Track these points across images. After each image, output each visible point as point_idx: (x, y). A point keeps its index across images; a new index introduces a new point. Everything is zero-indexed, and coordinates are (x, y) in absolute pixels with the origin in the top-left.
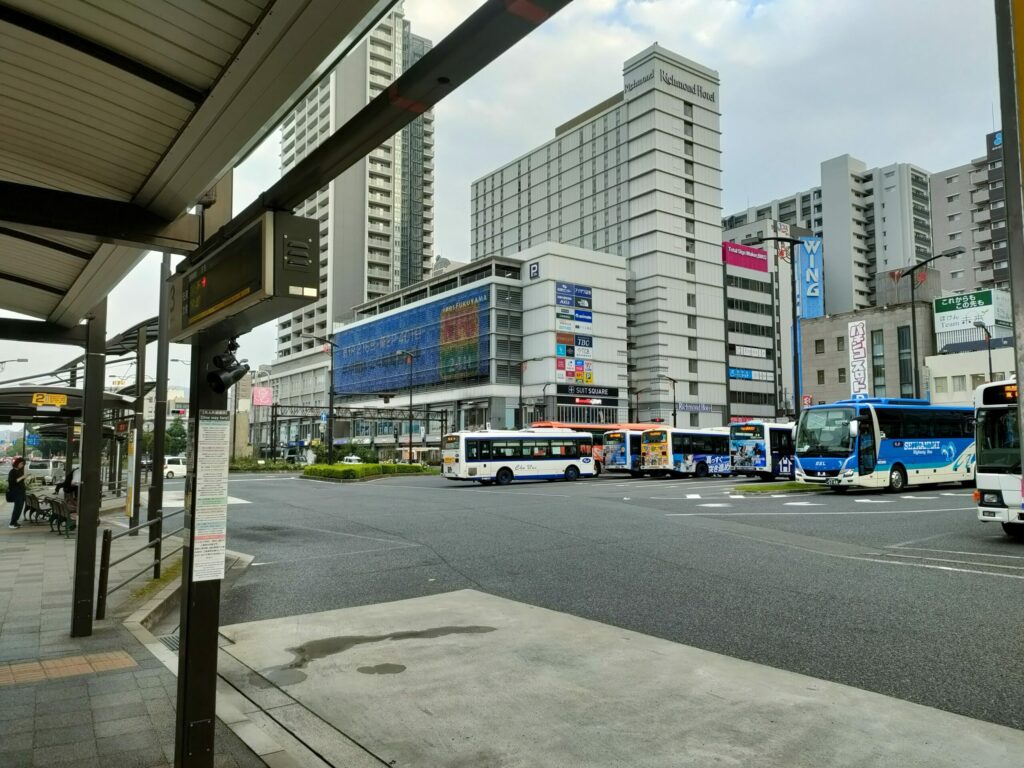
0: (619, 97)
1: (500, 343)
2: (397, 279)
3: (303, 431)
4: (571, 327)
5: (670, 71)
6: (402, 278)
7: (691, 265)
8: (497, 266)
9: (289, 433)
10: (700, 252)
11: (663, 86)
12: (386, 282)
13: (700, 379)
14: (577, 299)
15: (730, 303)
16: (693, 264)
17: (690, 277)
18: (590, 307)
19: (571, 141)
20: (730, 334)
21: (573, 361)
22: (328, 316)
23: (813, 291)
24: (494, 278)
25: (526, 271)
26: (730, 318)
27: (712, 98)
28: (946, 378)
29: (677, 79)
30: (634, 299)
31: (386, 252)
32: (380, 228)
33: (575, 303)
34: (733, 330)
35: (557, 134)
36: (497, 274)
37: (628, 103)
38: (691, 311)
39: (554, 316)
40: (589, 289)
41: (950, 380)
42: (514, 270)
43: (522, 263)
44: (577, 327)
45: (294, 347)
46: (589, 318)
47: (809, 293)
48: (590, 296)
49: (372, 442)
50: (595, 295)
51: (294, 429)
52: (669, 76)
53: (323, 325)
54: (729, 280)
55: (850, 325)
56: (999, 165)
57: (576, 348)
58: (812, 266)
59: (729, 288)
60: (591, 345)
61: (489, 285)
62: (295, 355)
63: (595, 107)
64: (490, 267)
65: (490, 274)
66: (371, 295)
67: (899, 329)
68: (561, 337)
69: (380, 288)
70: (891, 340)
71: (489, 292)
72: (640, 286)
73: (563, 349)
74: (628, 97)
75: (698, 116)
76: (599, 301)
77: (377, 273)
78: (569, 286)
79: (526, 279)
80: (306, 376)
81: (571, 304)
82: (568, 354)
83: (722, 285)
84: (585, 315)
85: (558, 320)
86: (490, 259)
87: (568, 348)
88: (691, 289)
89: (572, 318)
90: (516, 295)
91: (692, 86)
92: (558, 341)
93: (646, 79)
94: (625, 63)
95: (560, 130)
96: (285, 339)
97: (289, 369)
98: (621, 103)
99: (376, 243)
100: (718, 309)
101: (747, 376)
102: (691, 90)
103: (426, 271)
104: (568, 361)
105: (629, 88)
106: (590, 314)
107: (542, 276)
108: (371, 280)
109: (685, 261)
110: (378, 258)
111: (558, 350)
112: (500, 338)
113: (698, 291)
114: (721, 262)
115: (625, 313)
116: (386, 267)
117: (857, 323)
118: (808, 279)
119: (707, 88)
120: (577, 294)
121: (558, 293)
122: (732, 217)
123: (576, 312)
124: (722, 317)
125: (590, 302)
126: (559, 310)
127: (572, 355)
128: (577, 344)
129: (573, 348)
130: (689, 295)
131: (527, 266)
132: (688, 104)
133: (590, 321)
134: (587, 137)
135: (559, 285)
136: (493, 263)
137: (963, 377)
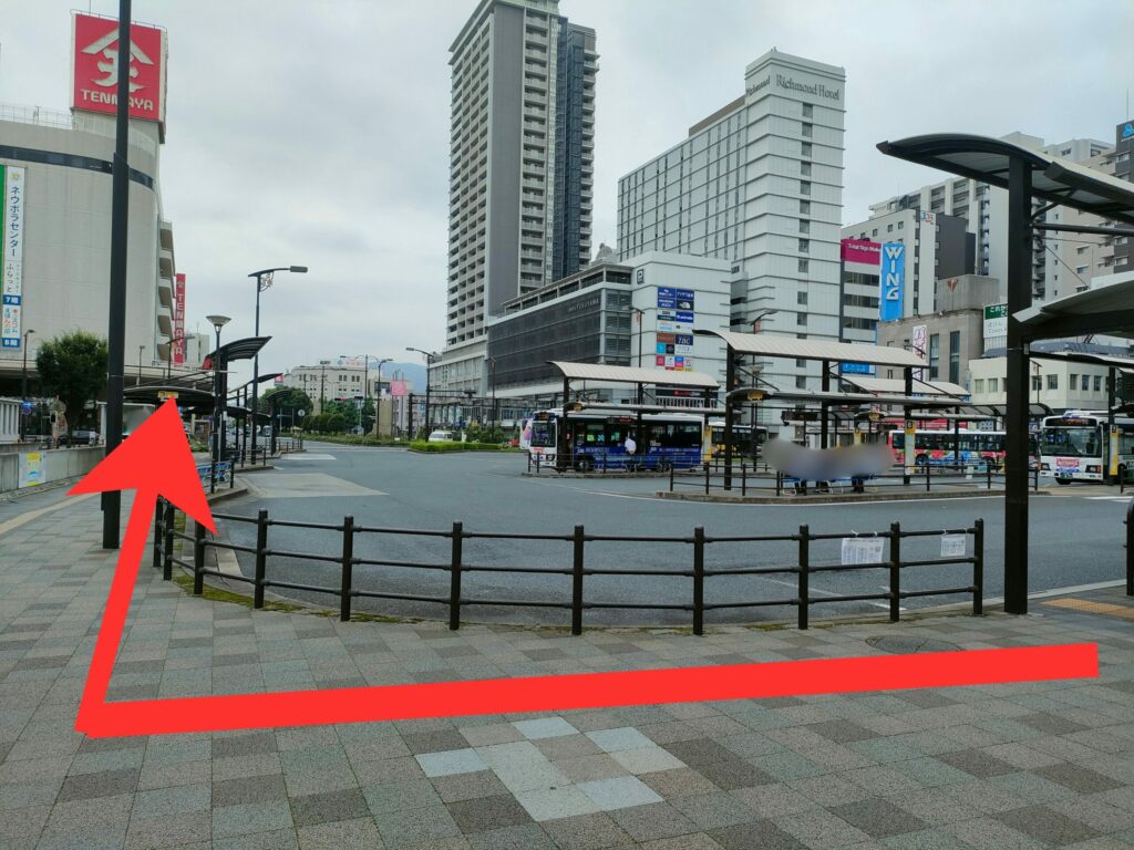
0: (740, 101)
1: (609, 342)
2: (549, 273)
3: (465, 412)
4: (672, 327)
5: (788, 75)
6: (554, 272)
7: (803, 264)
8: (608, 272)
9: (455, 415)
10: (814, 250)
11: (780, 91)
12: (538, 277)
13: (808, 374)
14: (678, 301)
15: (846, 299)
16: (806, 263)
17: (803, 276)
18: (692, 308)
19: (701, 144)
20: (846, 330)
21: (673, 358)
22: (485, 310)
23: (892, 295)
24: (604, 284)
25: (634, 278)
26: (846, 314)
27: (836, 96)
28: (982, 380)
29: (795, 81)
30: (745, 298)
31: (539, 249)
32: (534, 226)
33: (677, 305)
34: (849, 326)
35: (690, 135)
36: (608, 280)
37: (748, 108)
38: (802, 308)
39: (656, 318)
40: (692, 292)
41: (986, 382)
42: (623, 276)
43: (632, 269)
44: (678, 327)
45: (460, 337)
46: (690, 318)
47: (889, 297)
48: (692, 298)
49: (515, 425)
50: (698, 298)
51: (459, 411)
52: (787, 79)
53: (481, 318)
54: (846, 277)
55: (915, 328)
56: (1127, 158)
57: (676, 346)
58: (893, 271)
59: (846, 285)
60: (691, 343)
61: (600, 290)
62: (460, 344)
63: (721, 110)
64: (602, 273)
65: (601, 280)
66: (524, 289)
67: (952, 333)
68: (661, 337)
69: (532, 283)
70: (945, 344)
71: (599, 297)
72: (752, 285)
73: (663, 346)
74: (749, 101)
75: (817, 116)
76: (701, 302)
77: (530, 268)
78: (672, 290)
79: (635, 284)
80: (468, 364)
81: (673, 307)
82: (668, 352)
83: (838, 282)
84: (687, 316)
85: (660, 321)
86: (602, 267)
87: (668, 346)
88: (803, 288)
89: (673, 319)
90: (627, 298)
91: (813, 86)
92: (658, 341)
93: (764, 84)
94: (747, 67)
95: (693, 131)
96: (453, 329)
97: (455, 356)
98: (741, 108)
99: (530, 240)
100: (833, 305)
101: (864, 370)
102: (812, 91)
103: (585, 262)
104: (667, 358)
105: (750, 92)
106: (692, 315)
107: (647, 282)
108: (524, 275)
109: (797, 261)
110: (531, 254)
111: (658, 348)
112: (609, 337)
113: (809, 289)
114: (839, 260)
115: (728, 313)
116: (538, 263)
117: (920, 327)
118: (888, 284)
119: (831, 86)
120: (679, 297)
121: (660, 297)
122: (905, 197)
123: (677, 313)
124: (838, 313)
125: (692, 304)
126: (660, 312)
127: (673, 352)
128: (677, 343)
129: (673, 347)
130: (800, 294)
131: (636, 271)
132: (808, 106)
133: (692, 321)
134: (714, 140)
135: (661, 289)
136: (604, 270)
137: (996, 380)
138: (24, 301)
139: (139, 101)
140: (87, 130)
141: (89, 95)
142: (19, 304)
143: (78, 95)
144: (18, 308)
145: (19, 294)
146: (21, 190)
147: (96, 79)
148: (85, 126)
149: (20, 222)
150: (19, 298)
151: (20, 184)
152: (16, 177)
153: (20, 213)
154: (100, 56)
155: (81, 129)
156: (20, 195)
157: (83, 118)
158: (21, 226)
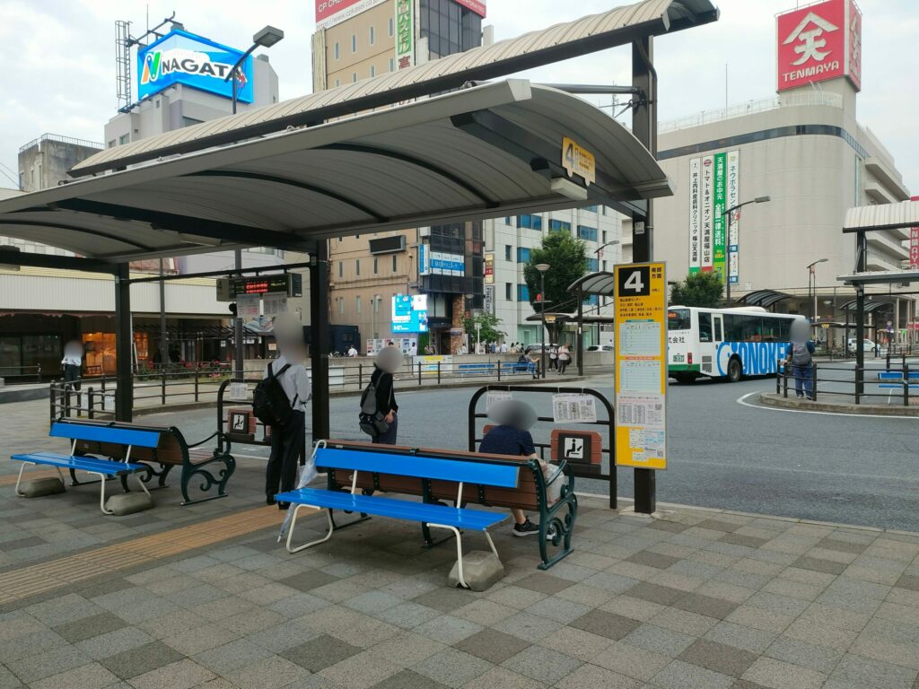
138: (740, 248)
139: (827, 65)
140: (789, 105)
141: (788, 76)
142: (737, 251)
143: (781, 78)
144: (736, 254)
145: (736, 244)
146: (737, 167)
147: (793, 62)
148: (787, 103)
149: (736, 191)
150: (737, 246)
151: (735, 163)
152: (733, 158)
153: (736, 185)
154: (797, 42)
155: (785, 105)
156: (736, 171)
157: (786, 95)
158: (736, 195)
